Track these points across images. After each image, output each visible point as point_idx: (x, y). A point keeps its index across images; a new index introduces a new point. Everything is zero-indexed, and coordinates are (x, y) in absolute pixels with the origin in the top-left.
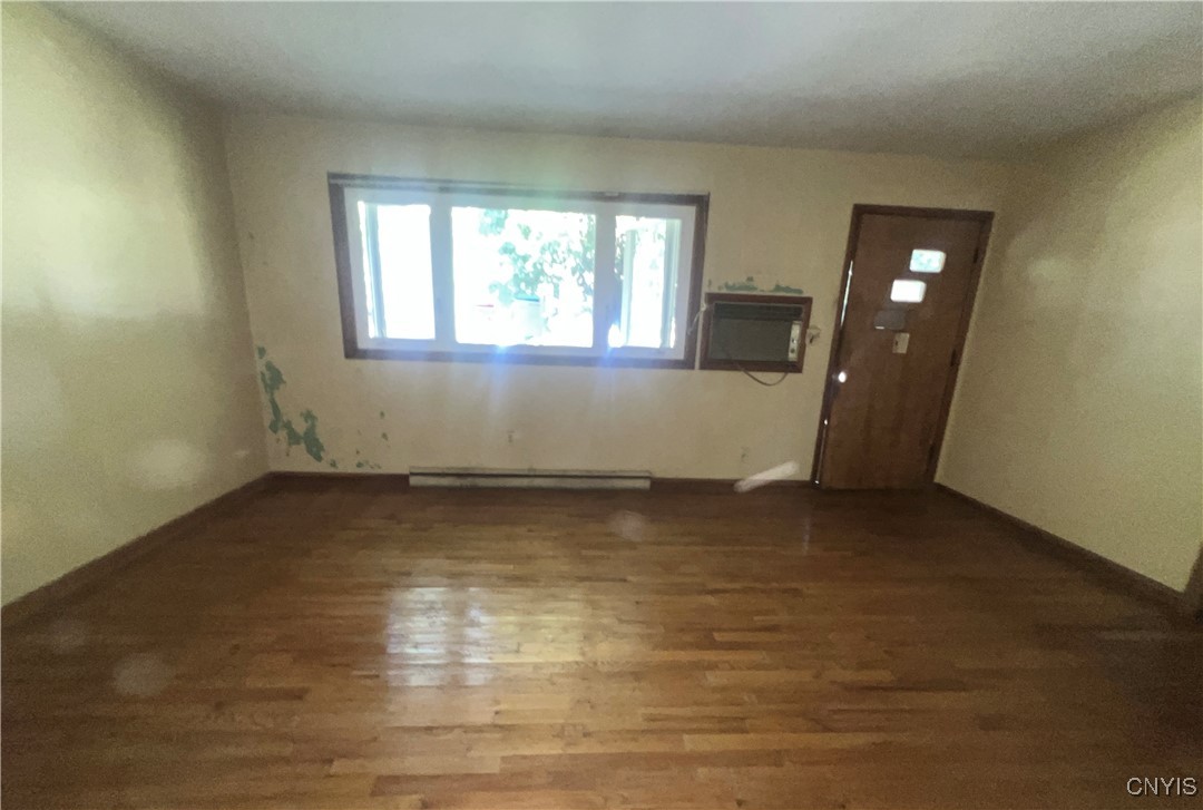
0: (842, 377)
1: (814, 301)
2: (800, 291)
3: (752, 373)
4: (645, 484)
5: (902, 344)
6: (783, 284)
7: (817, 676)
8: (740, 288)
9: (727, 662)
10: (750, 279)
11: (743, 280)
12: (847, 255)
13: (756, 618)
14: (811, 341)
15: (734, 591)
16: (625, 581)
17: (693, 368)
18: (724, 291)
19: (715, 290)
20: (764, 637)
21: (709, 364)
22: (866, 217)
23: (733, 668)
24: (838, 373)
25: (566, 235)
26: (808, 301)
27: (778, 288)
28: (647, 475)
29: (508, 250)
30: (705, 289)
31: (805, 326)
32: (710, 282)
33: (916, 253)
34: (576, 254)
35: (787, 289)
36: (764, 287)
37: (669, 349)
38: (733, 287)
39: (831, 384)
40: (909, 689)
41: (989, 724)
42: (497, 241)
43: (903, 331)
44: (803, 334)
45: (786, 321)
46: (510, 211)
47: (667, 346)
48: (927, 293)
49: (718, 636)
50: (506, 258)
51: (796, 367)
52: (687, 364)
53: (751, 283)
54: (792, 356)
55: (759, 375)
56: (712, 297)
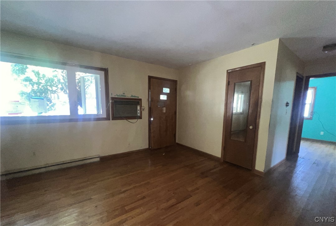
0: (152, 119)
1: (142, 100)
2: (138, 97)
3: (128, 120)
4: (98, 159)
5: (164, 110)
6: (133, 95)
7: (157, 209)
8: (120, 96)
9: (130, 217)
10: (124, 93)
11: (122, 94)
12: (148, 88)
13: (138, 196)
14: (143, 110)
15: (130, 189)
16: (91, 199)
17: (109, 120)
18: (116, 97)
19: (114, 96)
20: (141, 202)
21: (114, 118)
22: (151, 79)
23: (132, 218)
24: (151, 118)
25: (56, 77)
26: (141, 100)
27: (132, 96)
28: (98, 156)
29: (28, 80)
30: (110, 96)
31: (141, 107)
32: (112, 94)
33: (164, 89)
34: (62, 83)
35: (135, 96)
36: (128, 96)
37: (101, 114)
38: (119, 96)
39: (150, 121)
40: (180, 202)
41: (197, 204)
42: (23, 77)
43: (164, 107)
44: (141, 108)
45: (135, 105)
46: (28, 66)
47: (100, 113)
48: (167, 98)
49: (127, 208)
50: (28, 83)
51: (140, 118)
52: (108, 119)
53: (124, 95)
54: (139, 115)
55: (130, 120)
56: (113, 98)
